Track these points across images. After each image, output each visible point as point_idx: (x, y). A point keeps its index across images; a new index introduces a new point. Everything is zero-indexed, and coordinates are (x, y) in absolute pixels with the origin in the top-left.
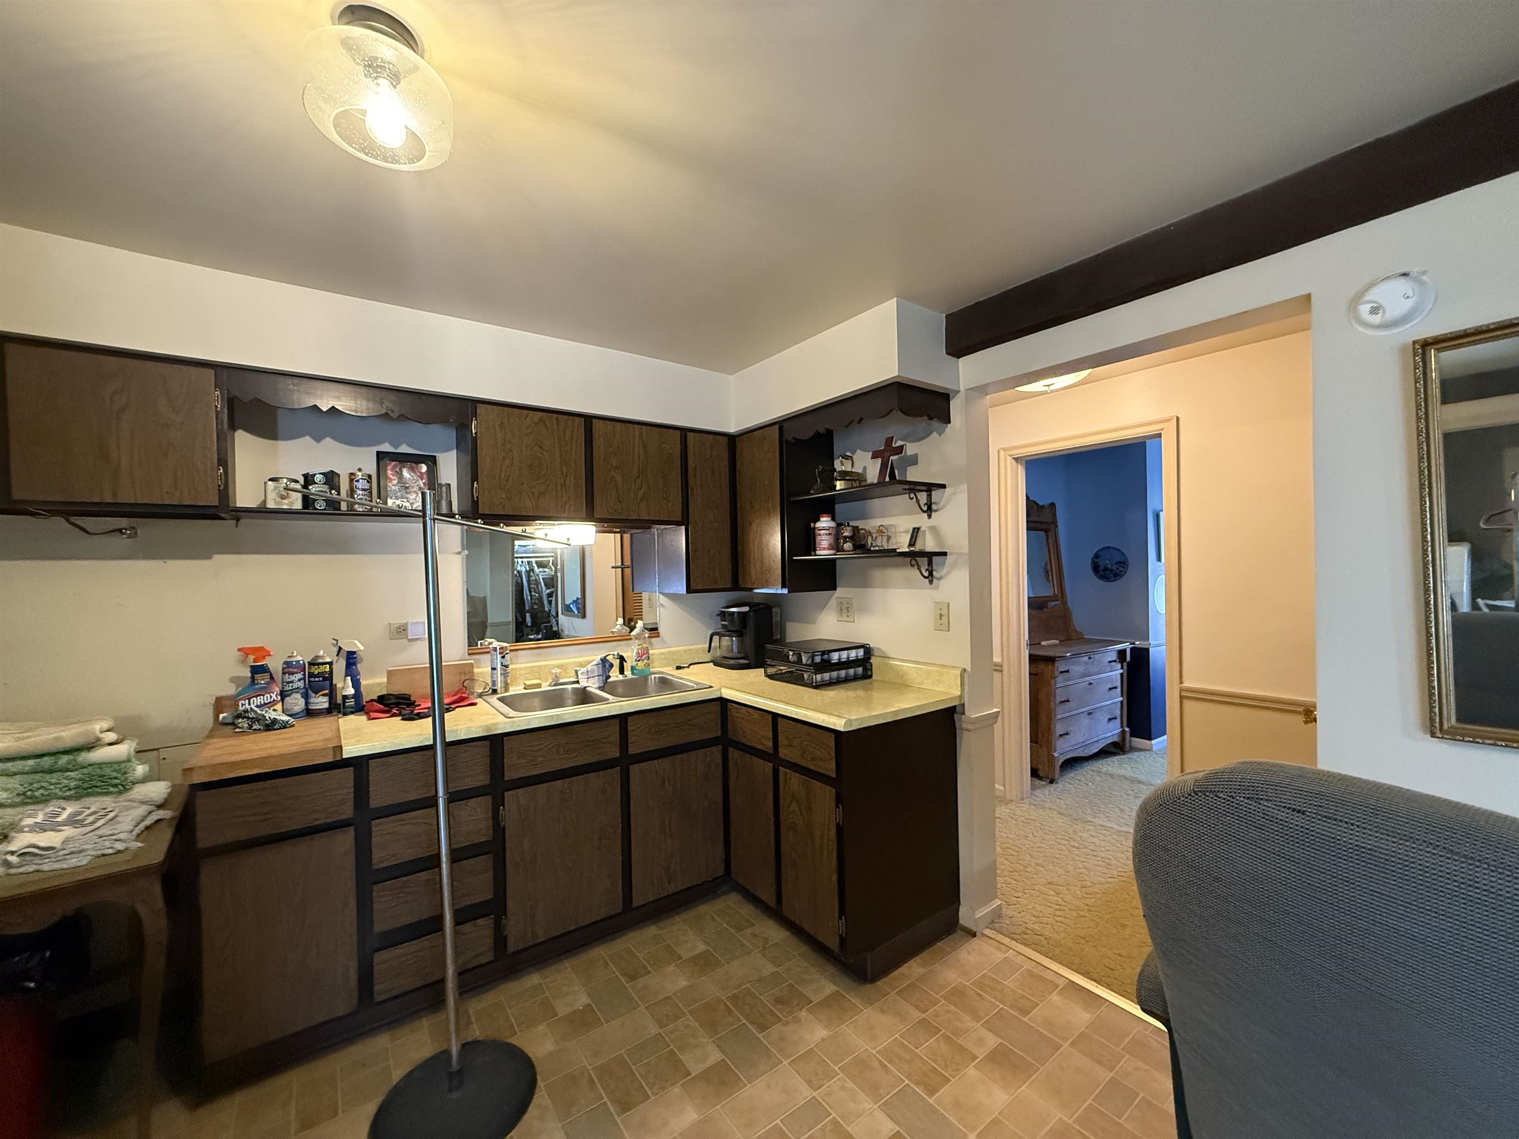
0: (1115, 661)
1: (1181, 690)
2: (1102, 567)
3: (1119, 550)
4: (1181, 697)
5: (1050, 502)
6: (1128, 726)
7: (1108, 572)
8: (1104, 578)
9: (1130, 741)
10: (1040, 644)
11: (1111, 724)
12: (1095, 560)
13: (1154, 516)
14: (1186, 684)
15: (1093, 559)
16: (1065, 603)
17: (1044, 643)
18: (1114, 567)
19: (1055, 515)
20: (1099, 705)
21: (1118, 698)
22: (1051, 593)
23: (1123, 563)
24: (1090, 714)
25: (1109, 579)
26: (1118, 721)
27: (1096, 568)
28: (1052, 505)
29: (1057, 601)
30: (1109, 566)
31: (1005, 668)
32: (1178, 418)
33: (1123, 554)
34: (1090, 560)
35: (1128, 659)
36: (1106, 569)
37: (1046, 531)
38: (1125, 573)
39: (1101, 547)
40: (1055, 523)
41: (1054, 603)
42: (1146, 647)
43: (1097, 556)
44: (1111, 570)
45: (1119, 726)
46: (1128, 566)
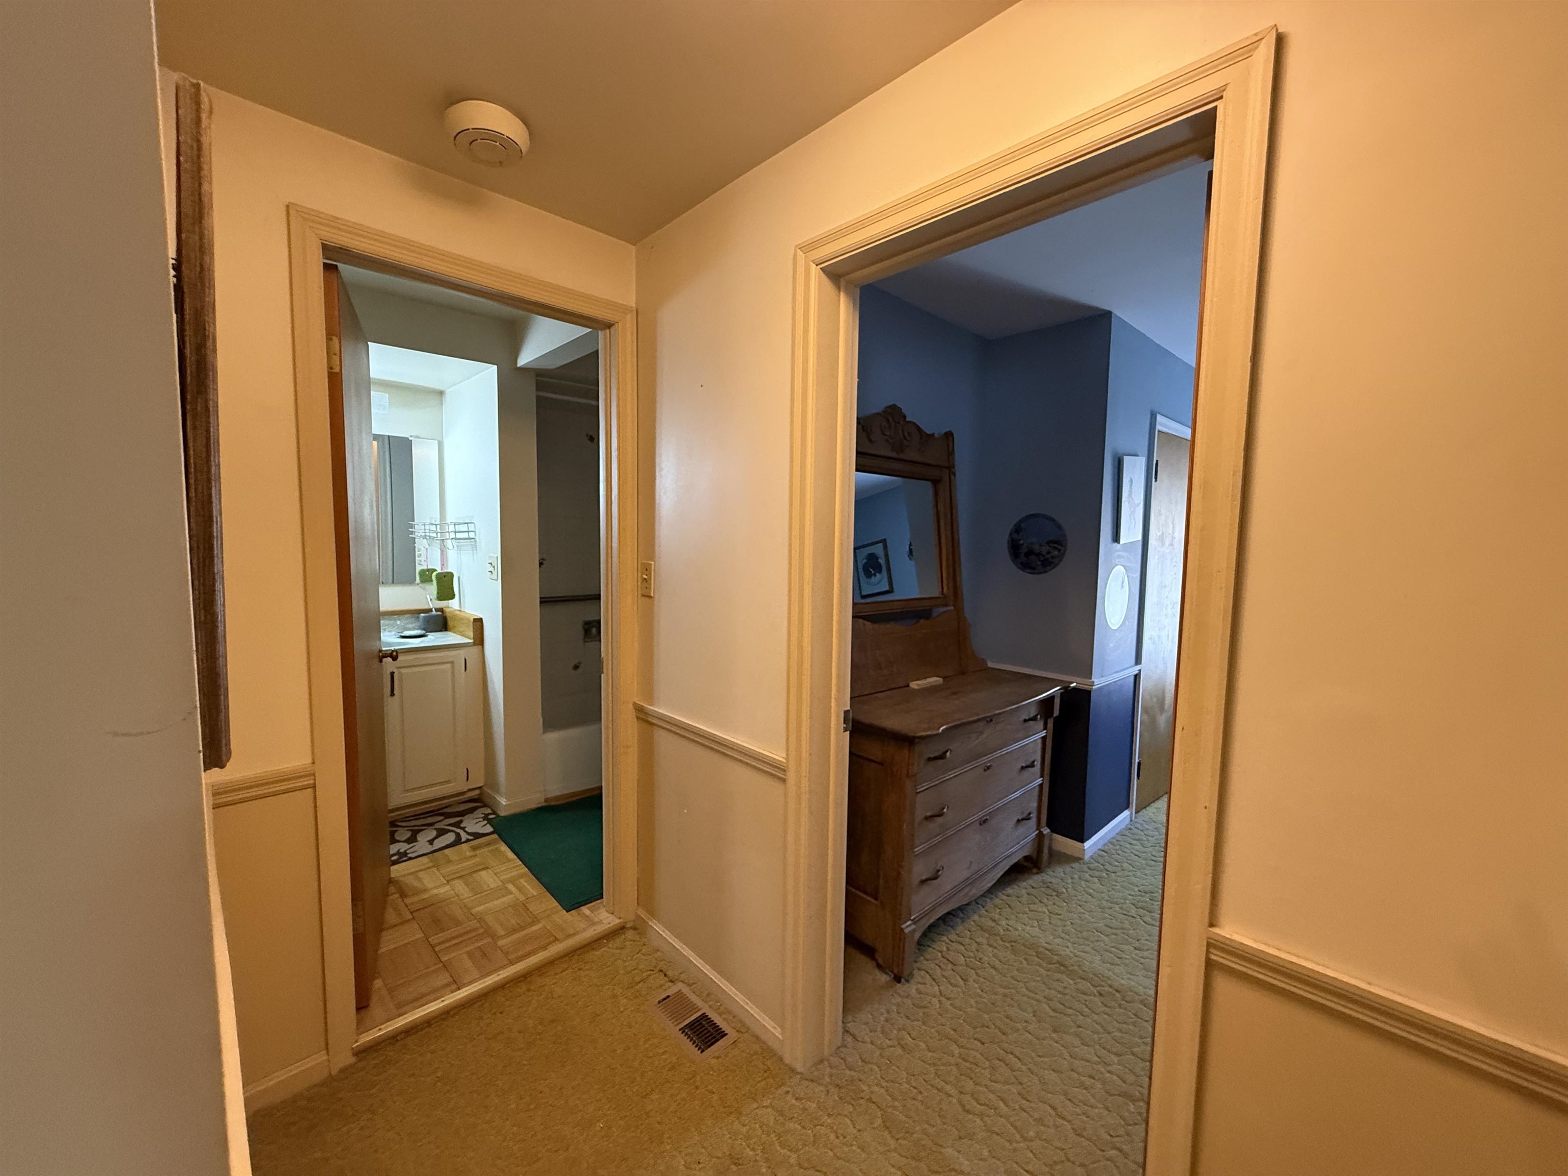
0: (1034, 719)
1: (1209, 945)
2: (1024, 550)
3: (1052, 519)
4: (1210, 965)
5: (947, 430)
6: (1049, 825)
7: (1033, 557)
8: (1026, 566)
9: (1051, 839)
10: (908, 686)
11: (1021, 830)
12: (1015, 536)
13: (1114, 461)
14: (1230, 931)
15: (1010, 534)
16: (959, 611)
17: (914, 685)
18: (1044, 549)
19: (951, 453)
20: (1000, 804)
21: (1035, 781)
22: (936, 593)
23: (1058, 544)
24: (984, 822)
25: (1034, 569)
26: (1033, 821)
27: (1015, 549)
28: (949, 435)
29: (946, 605)
30: (1036, 548)
31: (791, 777)
32: (1280, 41)
33: (1059, 527)
34: (1007, 536)
35: (1056, 713)
36: (1030, 553)
37: (936, 482)
38: (1060, 561)
39: (1024, 515)
40: (950, 468)
41: (942, 609)
42: (1085, 687)
43: (1017, 529)
44: (1038, 555)
45: (1035, 827)
46: (1065, 550)
